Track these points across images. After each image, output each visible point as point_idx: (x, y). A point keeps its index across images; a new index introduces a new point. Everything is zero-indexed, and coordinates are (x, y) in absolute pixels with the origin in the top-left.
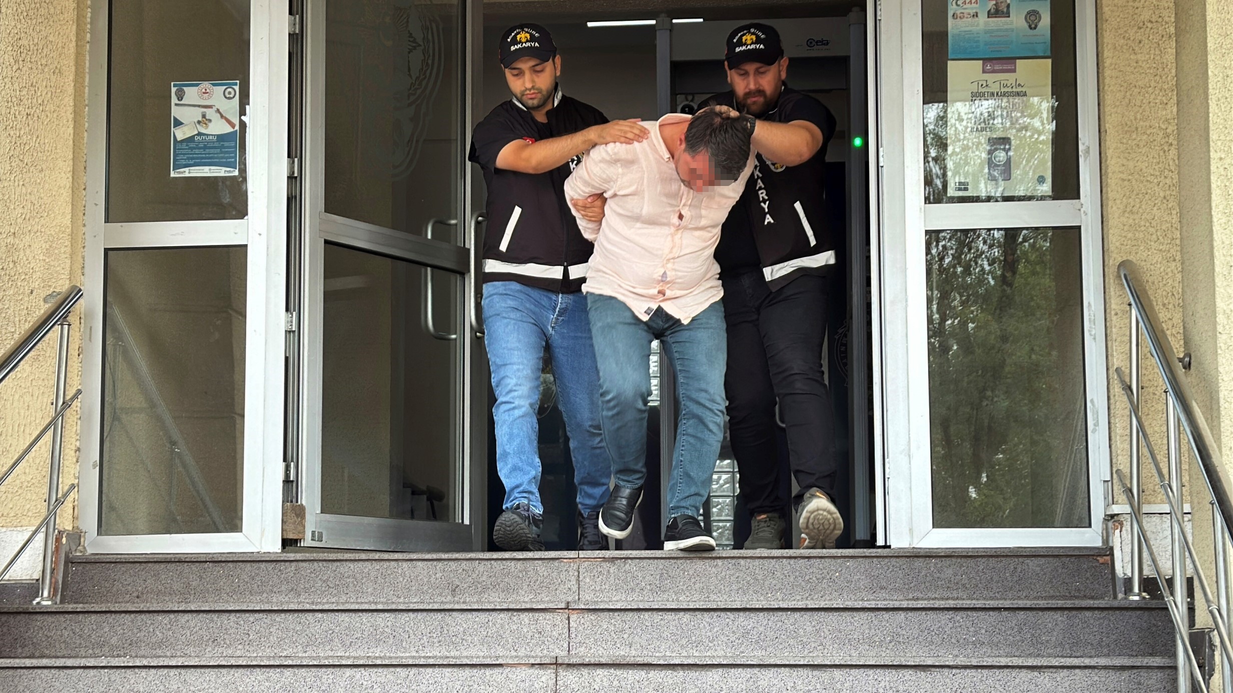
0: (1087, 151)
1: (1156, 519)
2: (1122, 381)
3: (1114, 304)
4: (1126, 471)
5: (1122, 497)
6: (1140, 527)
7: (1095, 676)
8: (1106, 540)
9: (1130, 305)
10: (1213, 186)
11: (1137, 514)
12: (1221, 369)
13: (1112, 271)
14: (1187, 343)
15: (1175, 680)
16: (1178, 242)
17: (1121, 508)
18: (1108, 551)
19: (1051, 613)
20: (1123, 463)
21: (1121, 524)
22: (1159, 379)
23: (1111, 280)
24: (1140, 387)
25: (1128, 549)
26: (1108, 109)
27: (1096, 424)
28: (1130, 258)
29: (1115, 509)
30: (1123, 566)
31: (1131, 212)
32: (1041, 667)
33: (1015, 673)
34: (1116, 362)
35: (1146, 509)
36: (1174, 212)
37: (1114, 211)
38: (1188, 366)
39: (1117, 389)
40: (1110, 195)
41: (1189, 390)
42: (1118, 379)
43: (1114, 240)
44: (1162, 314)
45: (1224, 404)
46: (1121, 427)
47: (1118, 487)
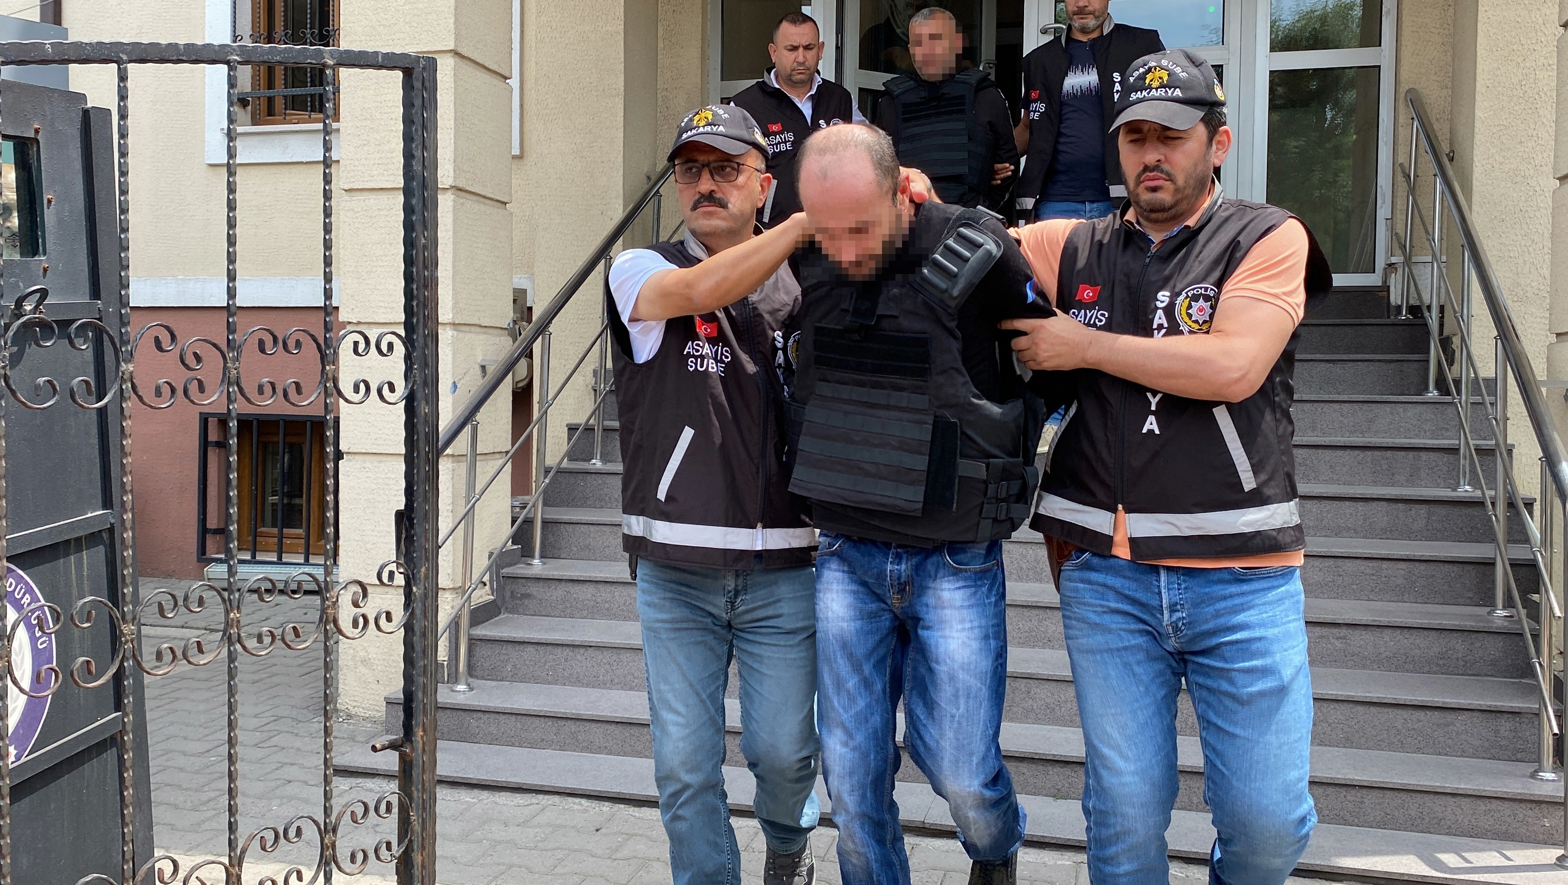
0: (1388, 11)
1: (1421, 266)
2: (1404, 172)
3: (1402, 120)
4: (1402, 234)
5: (1399, 252)
6: (1410, 269)
7: (1372, 367)
8: (1385, 281)
9: (1413, 119)
10: (1479, 31)
11: (1408, 260)
12: (1475, 159)
13: (1402, 96)
14: (1451, 144)
15: (1427, 369)
16: (1450, 75)
17: (1397, 259)
18: (1385, 288)
19: (1344, 328)
20: (1400, 229)
21: (1396, 269)
22: (1428, 164)
23: (1401, 100)
24: (1416, 176)
25: (1400, 287)
27: (1384, 203)
28: (1416, 87)
29: (1394, 260)
30: (1395, 298)
31: (1418, 55)
32: (1335, 360)
33: (1316, 364)
34: (1401, 160)
35: (1414, 259)
36: (1449, 54)
37: (1405, 53)
38: (1451, 160)
39: (1400, 178)
40: (1403, 43)
41: (1450, 173)
42: (1401, 171)
43: (1404, 74)
44: (1436, 126)
45: (1475, 183)
46: (1400, 205)
47: (1396, 245)
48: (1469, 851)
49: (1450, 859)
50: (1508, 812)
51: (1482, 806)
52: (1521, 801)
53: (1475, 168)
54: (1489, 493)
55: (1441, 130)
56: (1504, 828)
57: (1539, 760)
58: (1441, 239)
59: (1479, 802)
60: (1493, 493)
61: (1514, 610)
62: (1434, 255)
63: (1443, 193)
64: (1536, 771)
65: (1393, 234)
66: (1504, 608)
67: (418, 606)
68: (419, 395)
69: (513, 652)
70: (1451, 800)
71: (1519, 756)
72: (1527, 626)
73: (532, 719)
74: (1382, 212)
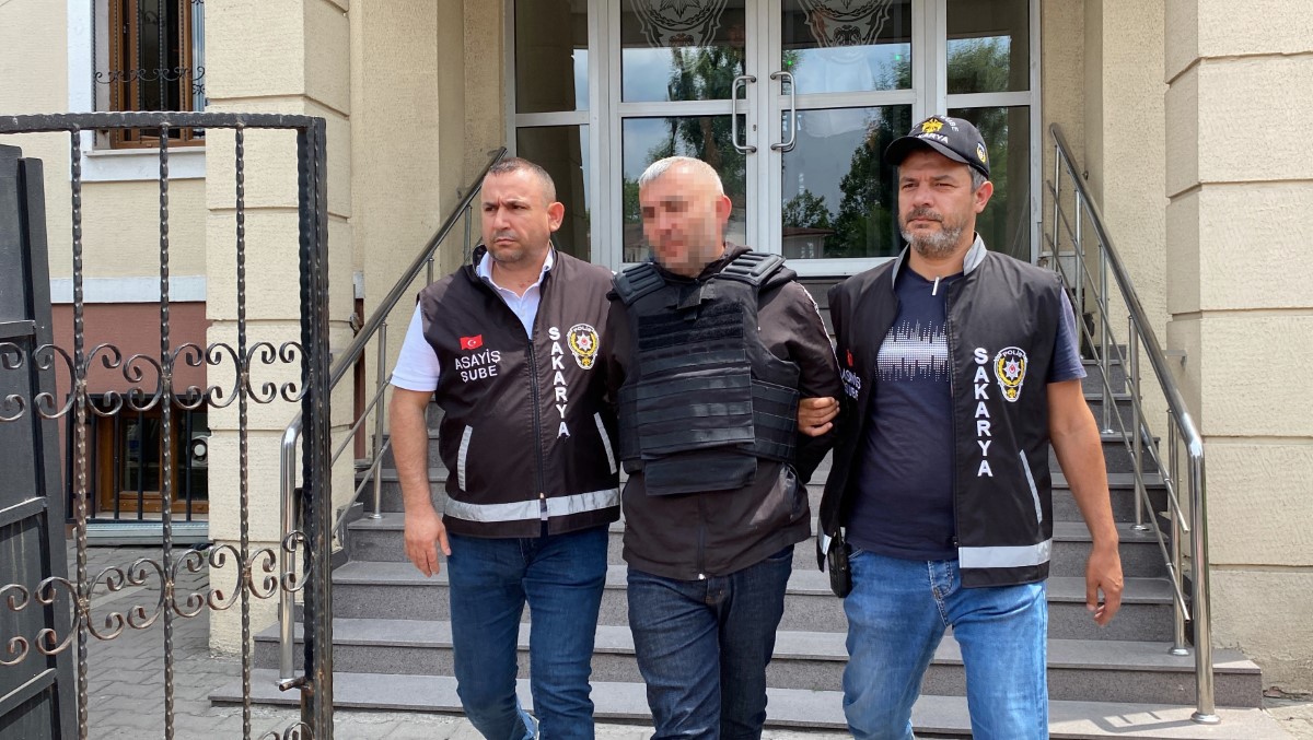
0: (1034, 64)
1: (1067, 259)
2: (1051, 187)
3: (1048, 146)
4: (1051, 234)
5: (1049, 248)
6: (1058, 260)
9: (1056, 146)
10: (1103, 81)
11: (1056, 254)
12: (1104, 179)
13: (1047, 128)
14: (1086, 166)
16: (1082, 113)
17: (1048, 253)
20: (1049, 230)
21: (1047, 261)
22: (1070, 180)
23: (1046, 132)
24: (1060, 190)
26: (1046, 42)
27: (1036, 210)
28: (1057, 122)
29: (1045, 254)
31: (1058, 97)
34: (1048, 177)
35: (1060, 254)
36: (1080, 97)
37: (1048, 96)
38: (1087, 178)
39: (1048, 191)
40: (1046, 88)
41: (1087, 189)
42: (1048, 186)
43: (1048, 112)
44: (1073, 151)
45: (1105, 197)
46: (1049, 211)
47: (1046, 243)
48: (1127, 713)
49: (1115, 721)
50: (1154, 681)
51: (1136, 679)
52: (1163, 672)
53: (1105, 186)
54: (1128, 434)
55: (1077, 154)
56: (1151, 694)
57: (1173, 639)
58: (1082, 239)
59: (1133, 675)
60: (1130, 434)
61: (1150, 525)
62: (1077, 251)
63: (1081, 204)
64: (1173, 649)
65: (1045, 236)
66: (1142, 523)
67: (315, 567)
68: (315, 393)
69: (361, 594)
70: (1113, 675)
71: (1159, 637)
72: (1161, 536)
73: (381, 649)
74: (1036, 217)
